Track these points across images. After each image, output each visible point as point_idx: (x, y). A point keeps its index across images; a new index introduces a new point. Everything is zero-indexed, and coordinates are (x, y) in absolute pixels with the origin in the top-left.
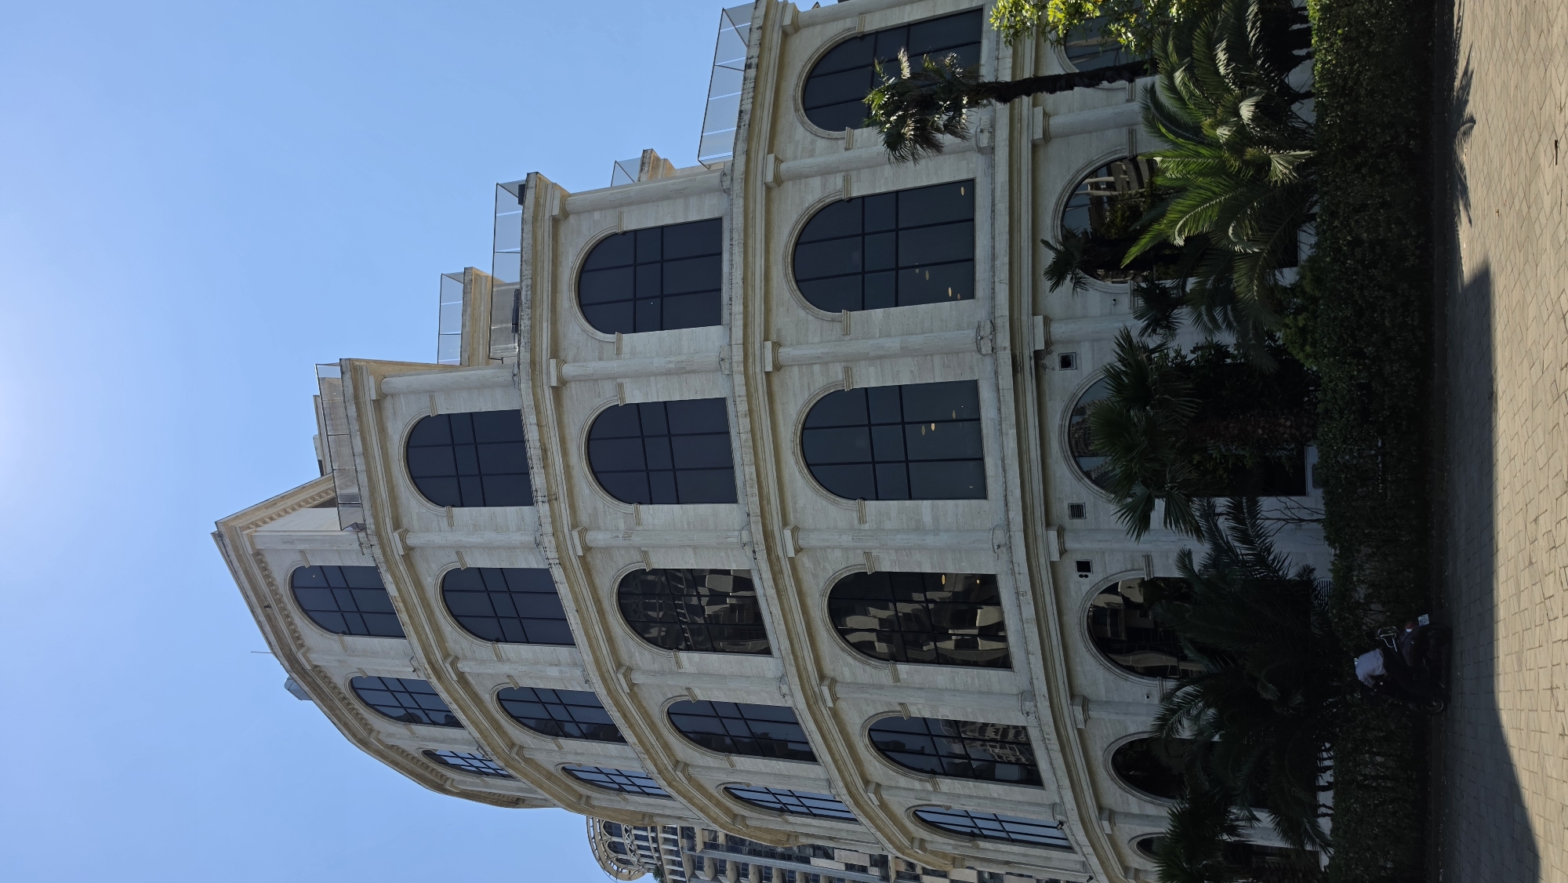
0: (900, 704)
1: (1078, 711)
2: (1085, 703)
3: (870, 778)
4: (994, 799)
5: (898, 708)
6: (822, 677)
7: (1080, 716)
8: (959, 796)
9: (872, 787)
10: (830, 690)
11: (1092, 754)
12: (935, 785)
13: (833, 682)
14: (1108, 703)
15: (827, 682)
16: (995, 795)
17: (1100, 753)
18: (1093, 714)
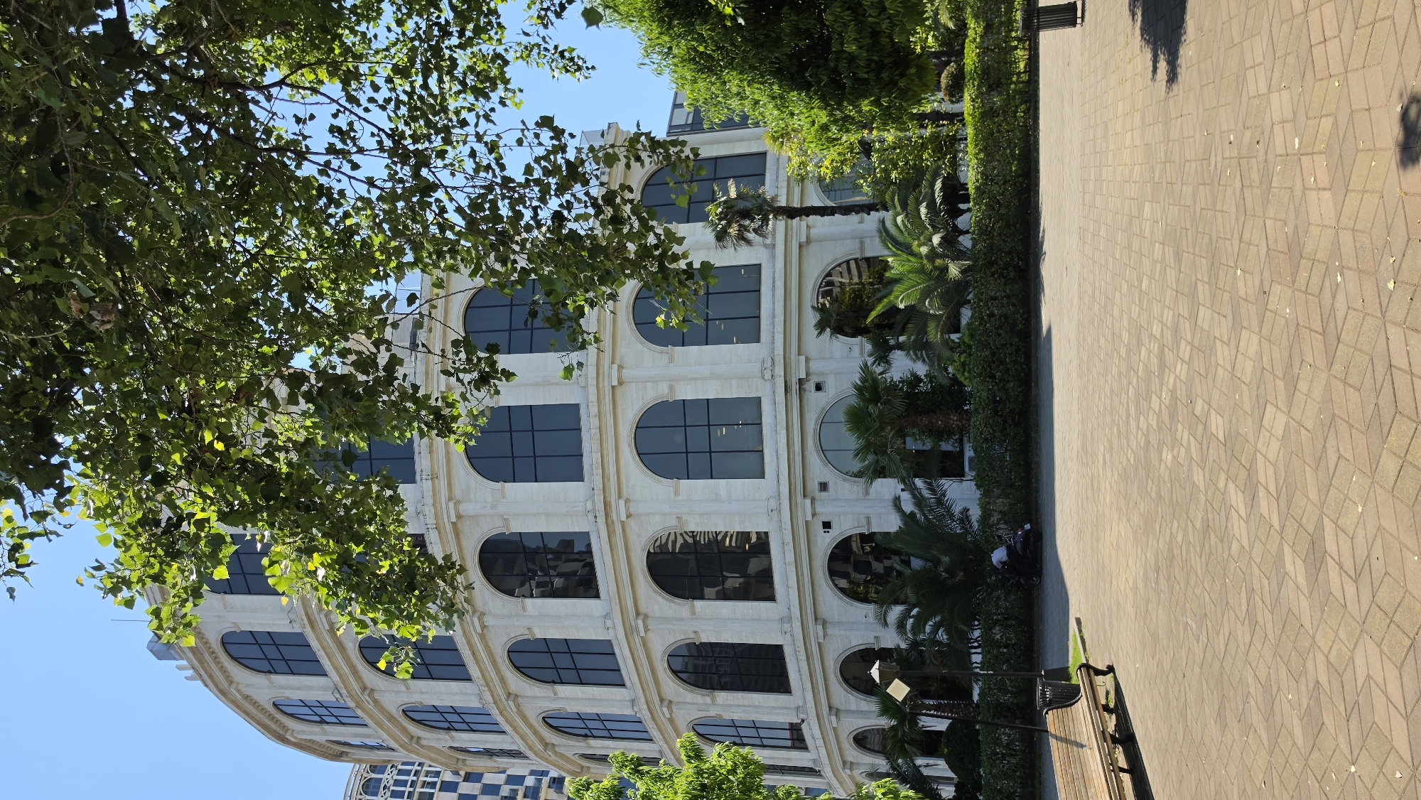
0: (695, 632)
1: (820, 628)
2: (825, 623)
3: (664, 696)
4: (756, 707)
5: (693, 636)
6: (638, 614)
7: (821, 633)
8: (730, 706)
9: (666, 703)
10: (644, 622)
11: (826, 664)
12: (713, 699)
13: (646, 616)
14: (839, 623)
15: (641, 617)
16: (757, 703)
17: (832, 663)
18: (829, 631)
